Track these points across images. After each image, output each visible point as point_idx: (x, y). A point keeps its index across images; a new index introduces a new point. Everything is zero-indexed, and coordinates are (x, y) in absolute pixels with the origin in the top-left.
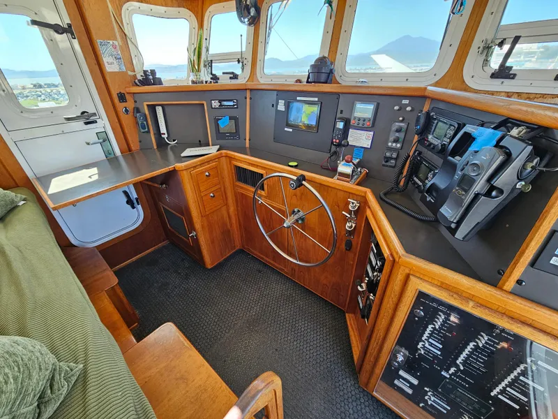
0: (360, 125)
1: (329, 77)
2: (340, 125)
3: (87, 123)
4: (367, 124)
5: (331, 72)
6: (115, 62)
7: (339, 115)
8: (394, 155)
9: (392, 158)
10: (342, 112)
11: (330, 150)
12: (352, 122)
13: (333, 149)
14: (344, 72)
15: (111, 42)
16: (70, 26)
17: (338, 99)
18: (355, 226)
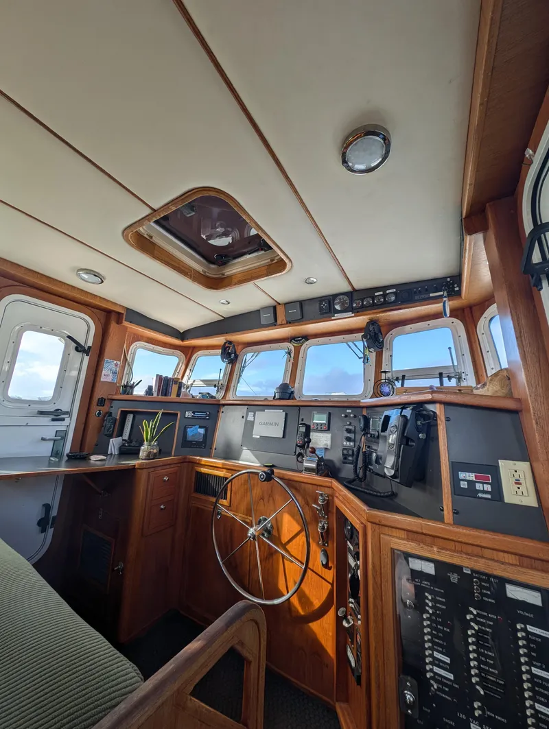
0: (319, 429)
1: (291, 396)
2: (303, 429)
3: (53, 420)
4: (324, 428)
5: (292, 392)
6: (111, 375)
7: (300, 422)
8: (350, 452)
9: (350, 455)
10: (303, 420)
11: (295, 452)
12: (312, 427)
13: (298, 450)
14: (302, 395)
15: (115, 362)
16: (89, 348)
17: (299, 410)
18: (328, 527)
